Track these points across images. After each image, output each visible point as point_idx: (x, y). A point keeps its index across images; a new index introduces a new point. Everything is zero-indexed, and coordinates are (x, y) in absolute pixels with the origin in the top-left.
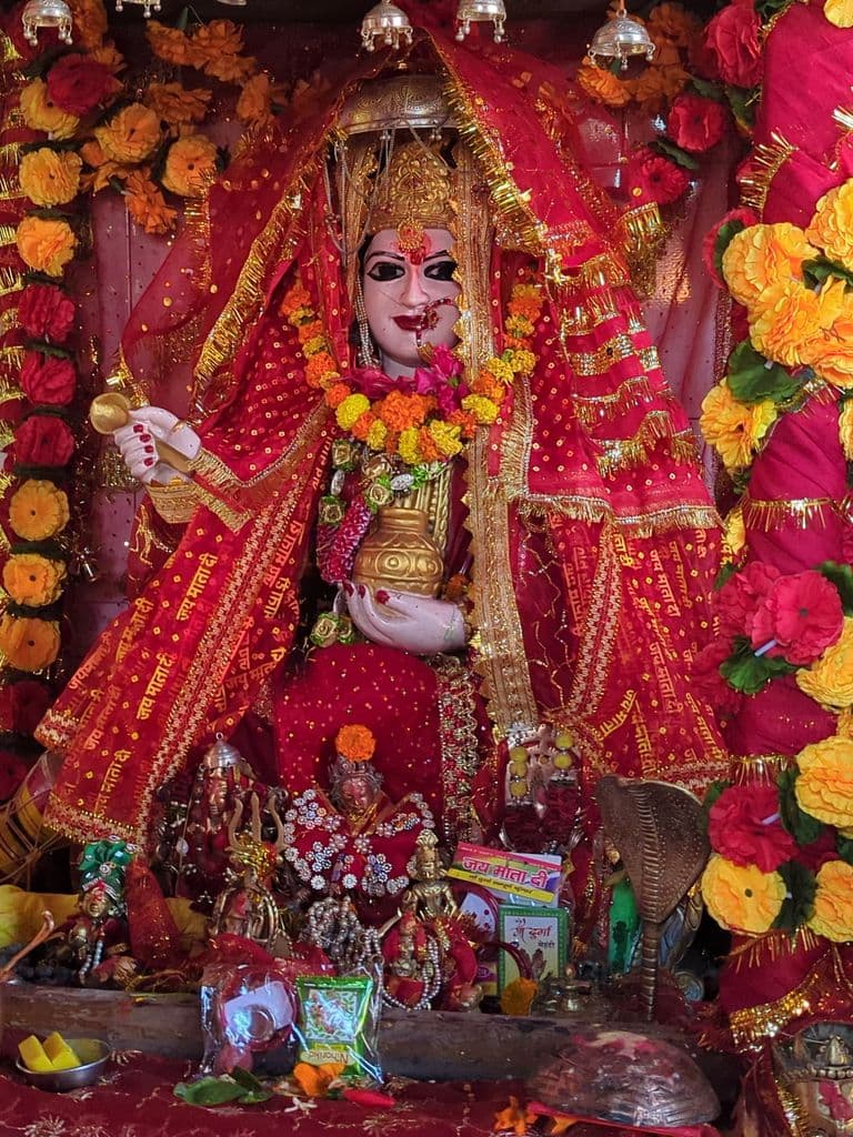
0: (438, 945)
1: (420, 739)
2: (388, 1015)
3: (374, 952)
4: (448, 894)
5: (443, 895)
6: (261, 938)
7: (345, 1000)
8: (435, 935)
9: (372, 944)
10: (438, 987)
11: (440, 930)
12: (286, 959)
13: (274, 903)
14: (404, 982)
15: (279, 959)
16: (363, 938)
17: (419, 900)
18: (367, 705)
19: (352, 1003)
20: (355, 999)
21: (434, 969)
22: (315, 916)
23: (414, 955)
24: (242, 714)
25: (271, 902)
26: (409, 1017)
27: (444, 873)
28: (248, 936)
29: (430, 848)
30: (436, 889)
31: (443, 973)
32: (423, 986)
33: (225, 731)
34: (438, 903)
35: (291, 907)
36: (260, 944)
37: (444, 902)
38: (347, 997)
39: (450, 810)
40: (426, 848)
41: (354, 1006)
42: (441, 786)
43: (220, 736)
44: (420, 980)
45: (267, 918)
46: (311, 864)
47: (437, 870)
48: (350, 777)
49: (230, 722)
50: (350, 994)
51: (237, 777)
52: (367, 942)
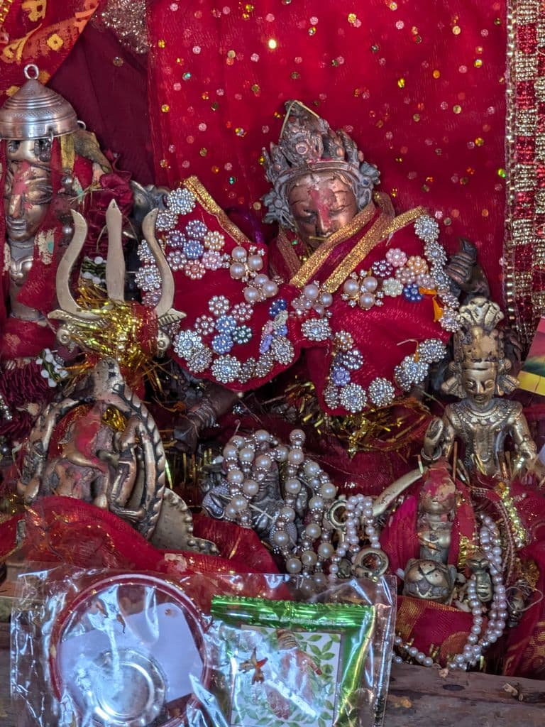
0: (501, 537)
1: (461, 96)
2: (404, 682)
3: (364, 543)
4: (519, 428)
5: (508, 431)
6: (127, 506)
7: (315, 650)
8: (495, 515)
9: (361, 529)
10: (501, 625)
11: (507, 503)
12: (186, 556)
13: (157, 437)
14: (429, 611)
15: (173, 557)
16: (340, 514)
17: (458, 438)
18: (352, 17)
19: (330, 656)
20: (335, 648)
21: (493, 585)
22: (239, 464)
23: (451, 554)
24: (81, 26)
25: (151, 435)
26: (445, 687)
27: (512, 383)
28: (102, 502)
29: (486, 332)
30: (491, 417)
31: (510, 596)
32: (468, 618)
33: (43, 62)
34: (498, 443)
35: (182, 436)
36: (127, 519)
37: (510, 443)
38: (320, 645)
39: (520, 248)
40: (477, 332)
41: (334, 663)
42: (503, 195)
43: (31, 72)
44: (465, 608)
45: (141, 467)
46: (207, 340)
47: (500, 376)
48: (307, 170)
49: (55, 42)
50: (326, 638)
51: (68, 162)
52: (350, 523)
